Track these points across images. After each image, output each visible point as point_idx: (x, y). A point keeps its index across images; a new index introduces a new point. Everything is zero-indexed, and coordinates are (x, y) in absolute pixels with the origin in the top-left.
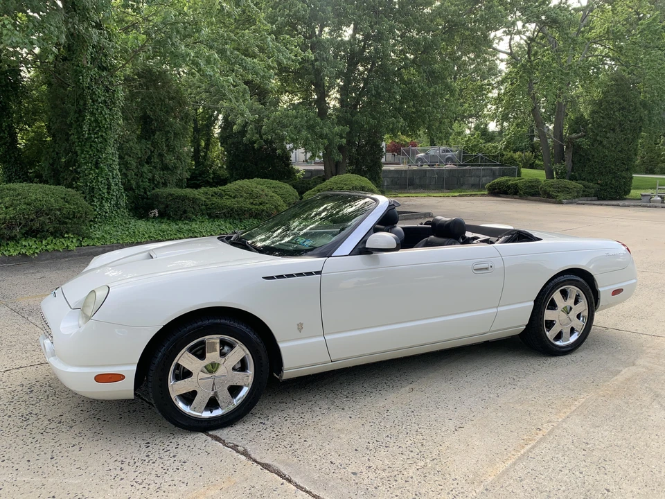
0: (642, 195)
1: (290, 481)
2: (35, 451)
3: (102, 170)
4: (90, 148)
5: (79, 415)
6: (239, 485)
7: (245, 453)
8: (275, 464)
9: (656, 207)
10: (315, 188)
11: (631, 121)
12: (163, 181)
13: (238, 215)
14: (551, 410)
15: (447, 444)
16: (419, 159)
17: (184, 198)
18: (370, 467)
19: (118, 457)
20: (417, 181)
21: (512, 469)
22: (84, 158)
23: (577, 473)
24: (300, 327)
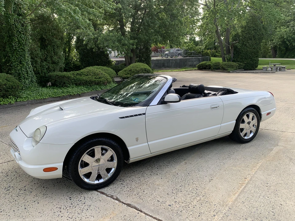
0: (263, 68)
1: (141, 211)
2: (16, 206)
3: (23, 65)
4: (16, 54)
5: (34, 186)
6: (118, 215)
7: (117, 199)
8: (132, 204)
9: (269, 73)
10: (123, 70)
11: (258, 35)
12: (53, 69)
13: (89, 83)
14: (248, 169)
15: (207, 188)
16: (166, 54)
17: (64, 77)
18: (176, 202)
19: (57, 206)
20: (166, 65)
21: (239, 198)
22: (14, 59)
23: (266, 198)
24: (137, 140)
